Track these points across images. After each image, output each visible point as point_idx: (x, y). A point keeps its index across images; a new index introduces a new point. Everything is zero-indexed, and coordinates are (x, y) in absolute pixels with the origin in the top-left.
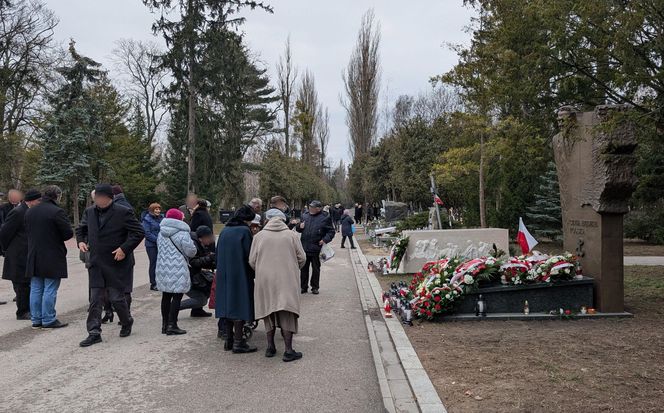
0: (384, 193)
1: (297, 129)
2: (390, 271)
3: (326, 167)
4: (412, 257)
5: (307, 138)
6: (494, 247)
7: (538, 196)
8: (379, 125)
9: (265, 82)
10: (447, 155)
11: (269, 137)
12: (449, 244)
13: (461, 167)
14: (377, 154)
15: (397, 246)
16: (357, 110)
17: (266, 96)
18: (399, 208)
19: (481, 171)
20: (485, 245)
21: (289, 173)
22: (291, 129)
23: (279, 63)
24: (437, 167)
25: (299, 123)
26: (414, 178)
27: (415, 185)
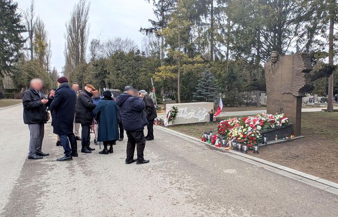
6: (212, 111)
12: (192, 110)
18: (118, 92)
19: (179, 77)
20: (205, 110)
23: (26, 12)
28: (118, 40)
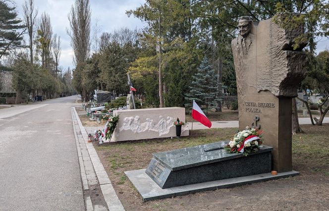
0: (96, 85)
1: (38, 47)
2: (105, 141)
3: (59, 71)
4: (121, 129)
5: (46, 53)
6: (178, 120)
7: (191, 87)
8: (91, 46)
9: (14, 16)
10: (138, 61)
11: (18, 51)
12: (147, 119)
13: (147, 69)
14: (91, 62)
15: (110, 122)
16: (77, 38)
17: (16, 25)
18: (106, 95)
19: (159, 72)
20: (171, 118)
21: (32, 73)
22: (34, 47)
23: (24, 5)
24: (133, 69)
25: (40, 43)
26: (115, 77)
27: (115, 81)
28: (126, 31)
